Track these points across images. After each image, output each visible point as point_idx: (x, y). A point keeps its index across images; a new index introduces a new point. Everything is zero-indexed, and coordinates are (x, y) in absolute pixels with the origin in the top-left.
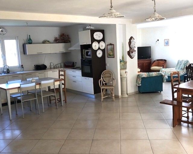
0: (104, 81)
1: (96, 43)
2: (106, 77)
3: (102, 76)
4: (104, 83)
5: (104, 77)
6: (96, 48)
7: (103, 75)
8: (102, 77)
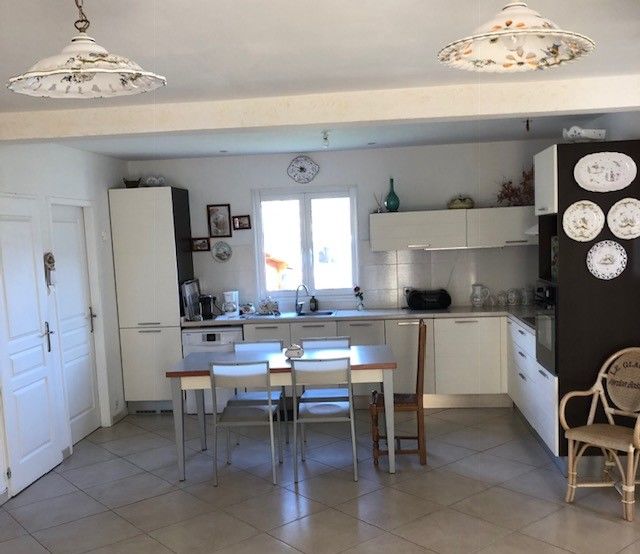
0: (611, 405)
1: (587, 209)
2: (620, 384)
3: (602, 375)
4: (609, 411)
5: (613, 382)
6: (586, 233)
7: (612, 369)
8: (604, 381)
